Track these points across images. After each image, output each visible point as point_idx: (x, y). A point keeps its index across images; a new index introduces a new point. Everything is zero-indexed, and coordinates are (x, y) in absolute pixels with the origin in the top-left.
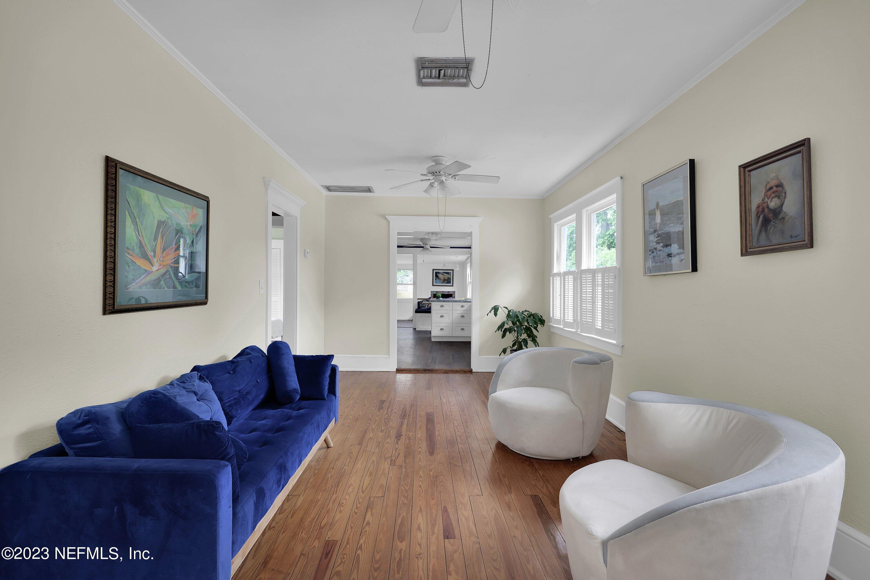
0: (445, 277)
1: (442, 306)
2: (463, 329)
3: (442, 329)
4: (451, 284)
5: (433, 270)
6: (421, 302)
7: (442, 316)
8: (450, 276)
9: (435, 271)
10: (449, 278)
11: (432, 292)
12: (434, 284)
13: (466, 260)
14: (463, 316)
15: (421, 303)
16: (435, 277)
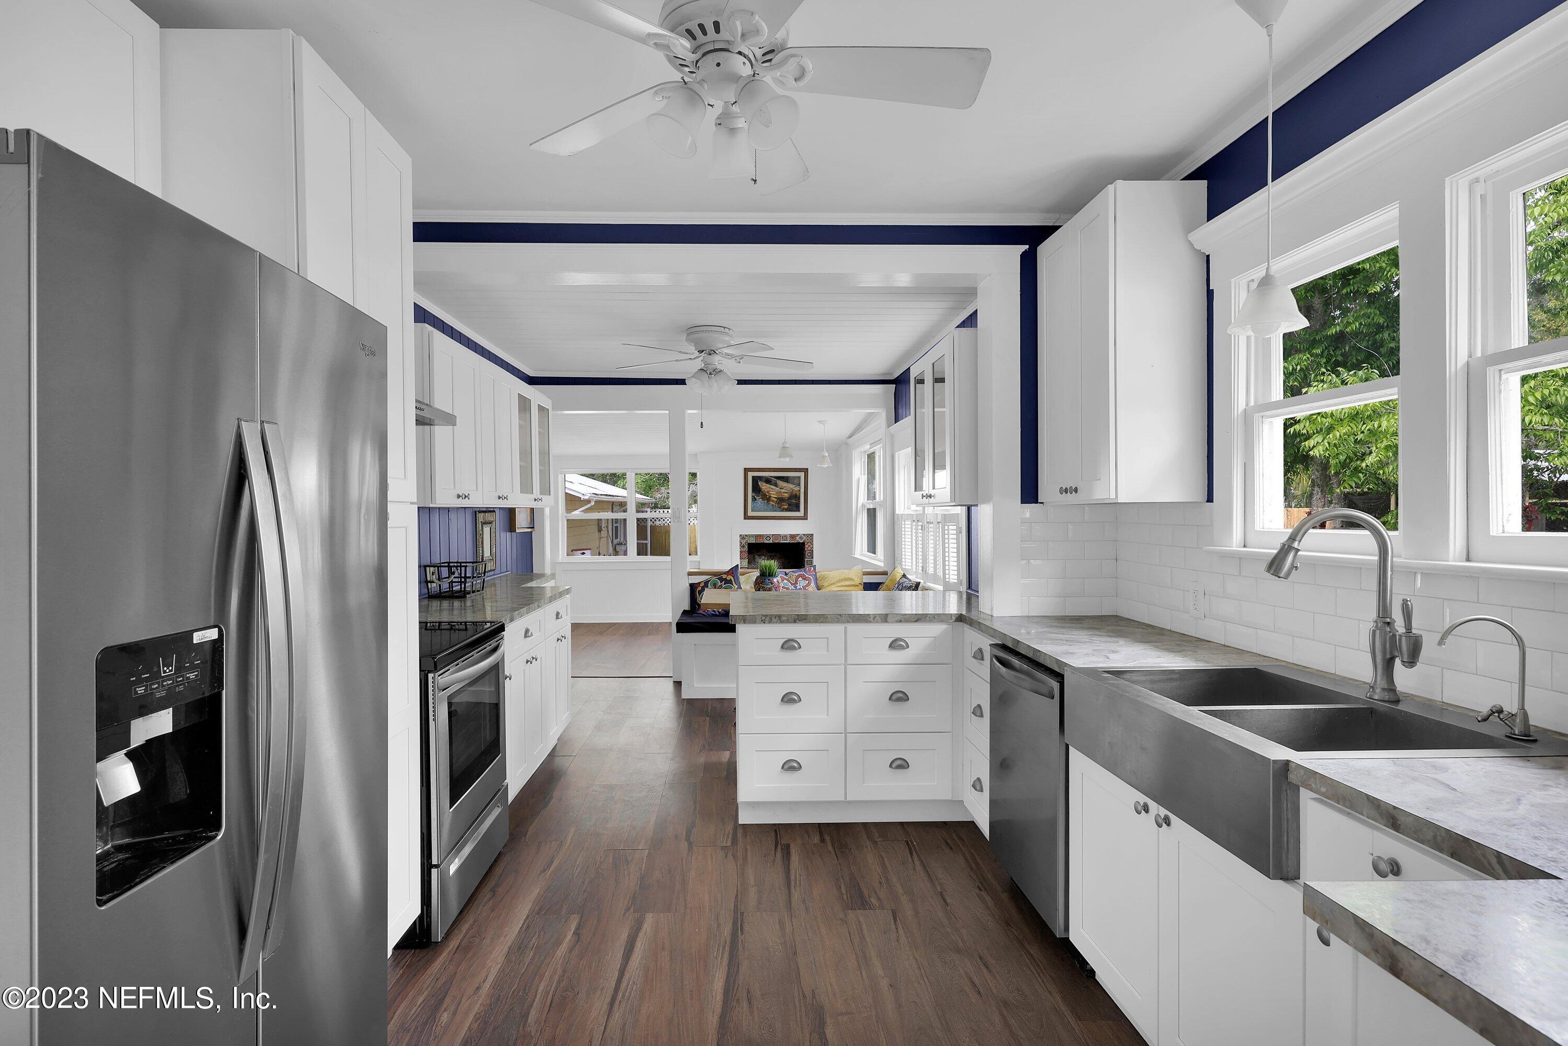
0: (782, 490)
1: (789, 645)
2: (901, 765)
3: (791, 766)
4: (801, 513)
5: (747, 470)
6: (702, 585)
7: (789, 699)
8: (797, 489)
9: (750, 475)
10: (796, 496)
11: (742, 537)
12: (750, 513)
13: (850, 437)
14: (899, 697)
15: (699, 589)
16: (754, 491)
